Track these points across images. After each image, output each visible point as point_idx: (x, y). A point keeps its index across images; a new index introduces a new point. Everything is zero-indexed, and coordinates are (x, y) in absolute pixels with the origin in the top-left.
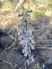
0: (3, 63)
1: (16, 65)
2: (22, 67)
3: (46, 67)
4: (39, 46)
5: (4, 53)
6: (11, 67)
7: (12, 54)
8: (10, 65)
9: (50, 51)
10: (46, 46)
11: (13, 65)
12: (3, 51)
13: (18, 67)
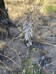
0: (10, 49)
1: (20, 53)
2: (25, 55)
3: (45, 59)
5: (11, 42)
6: (16, 54)
7: (18, 44)
8: (15, 52)
9: (53, 47)
11: (17, 52)
12: (10, 40)
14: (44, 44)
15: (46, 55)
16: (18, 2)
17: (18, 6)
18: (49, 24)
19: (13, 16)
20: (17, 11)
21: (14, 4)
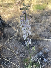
0: (7, 50)
1: (17, 52)
2: (22, 54)
4: (38, 38)
5: (7, 42)
6: (13, 54)
7: (14, 43)
8: (12, 52)
9: (48, 42)
10: (45, 38)
11: (15, 52)
12: (6, 41)
13: (19, 53)
14: (39, 40)
15: (43, 51)
16: (9, 4)
17: (9, 7)
18: (40, 21)
19: (6, 17)
20: (8, 13)
21: (5, 7)
